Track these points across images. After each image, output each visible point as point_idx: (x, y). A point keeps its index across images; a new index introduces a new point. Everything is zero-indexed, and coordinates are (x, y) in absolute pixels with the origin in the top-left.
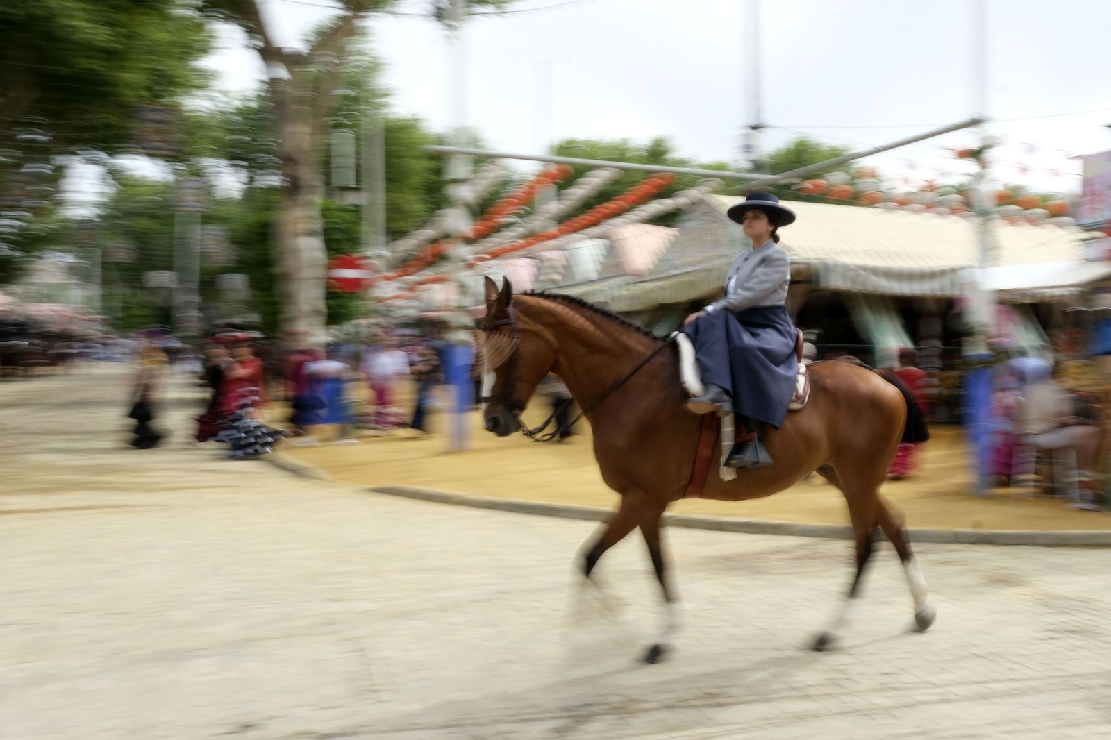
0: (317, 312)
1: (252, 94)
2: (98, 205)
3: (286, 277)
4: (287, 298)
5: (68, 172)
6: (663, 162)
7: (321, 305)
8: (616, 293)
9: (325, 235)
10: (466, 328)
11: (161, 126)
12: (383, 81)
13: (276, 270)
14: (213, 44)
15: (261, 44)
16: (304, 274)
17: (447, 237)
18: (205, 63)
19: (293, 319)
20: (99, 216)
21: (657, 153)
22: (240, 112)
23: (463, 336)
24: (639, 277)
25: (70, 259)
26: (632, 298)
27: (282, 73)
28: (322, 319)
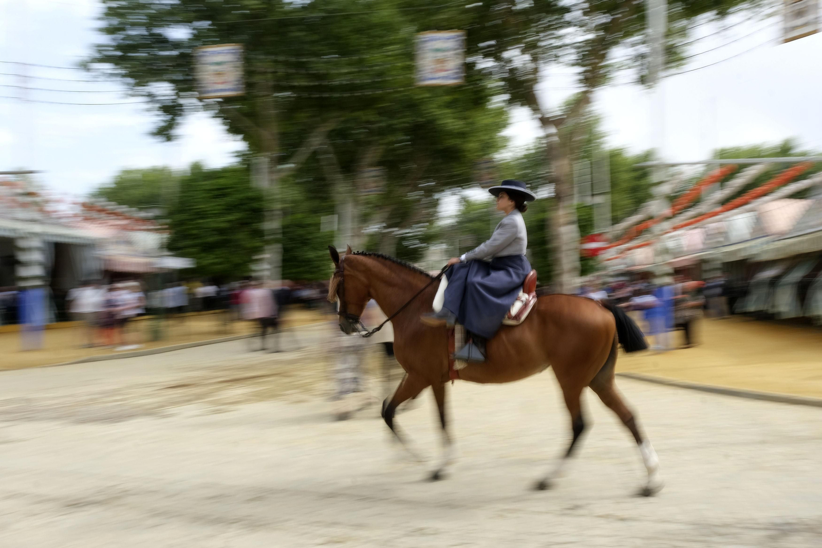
0: (574, 269)
1: (531, 146)
2: (456, 216)
3: (555, 250)
4: (557, 261)
5: (440, 202)
6: (790, 155)
7: (578, 264)
8: (766, 247)
9: (579, 223)
10: (668, 274)
11: (490, 170)
12: (603, 128)
13: (549, 246)
14: (509, 121)
15: (540, 116)
16: (564, 248)
17: (651, 218)
18: (505, 133)
19: (560, 274)
20: (457, 222)
21: (785, 150)
22: (526, 156)
23: (668, 280)
24: (782, 236)
25: (444, 246)
26: (778, 250)
27: (553, 130)
28: (577, 273)
